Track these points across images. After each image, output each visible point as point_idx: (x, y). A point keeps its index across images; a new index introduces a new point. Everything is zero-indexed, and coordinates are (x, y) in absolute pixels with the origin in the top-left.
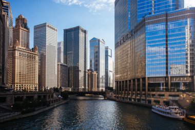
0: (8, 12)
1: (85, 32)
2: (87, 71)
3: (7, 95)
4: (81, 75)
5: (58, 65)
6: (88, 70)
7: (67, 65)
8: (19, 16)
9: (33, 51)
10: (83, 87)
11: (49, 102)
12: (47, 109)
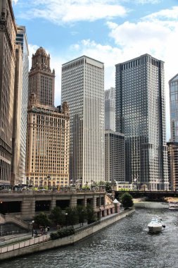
0: (22, 44)
1: (159, 64)
2: (165, 145)
3: (22, 197)
4: (153, 154)
5: (106, 135)
6: (168, 144)
7: (123, 135)
8: (38, 51)
9: (60, 112)
10: (158, 181)
11: (98, 213)
12: (96, 229)
